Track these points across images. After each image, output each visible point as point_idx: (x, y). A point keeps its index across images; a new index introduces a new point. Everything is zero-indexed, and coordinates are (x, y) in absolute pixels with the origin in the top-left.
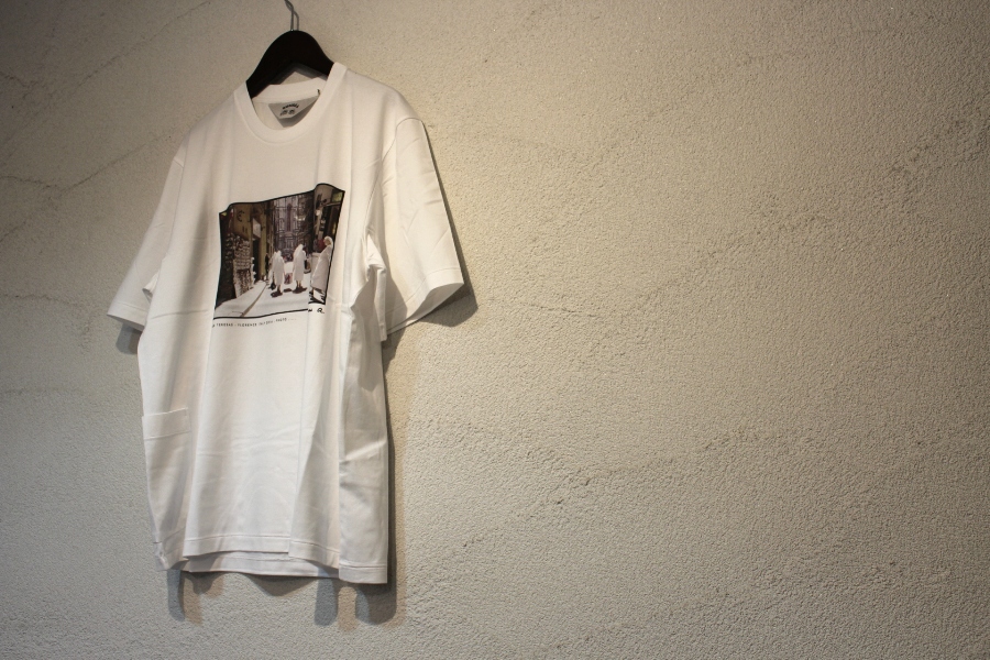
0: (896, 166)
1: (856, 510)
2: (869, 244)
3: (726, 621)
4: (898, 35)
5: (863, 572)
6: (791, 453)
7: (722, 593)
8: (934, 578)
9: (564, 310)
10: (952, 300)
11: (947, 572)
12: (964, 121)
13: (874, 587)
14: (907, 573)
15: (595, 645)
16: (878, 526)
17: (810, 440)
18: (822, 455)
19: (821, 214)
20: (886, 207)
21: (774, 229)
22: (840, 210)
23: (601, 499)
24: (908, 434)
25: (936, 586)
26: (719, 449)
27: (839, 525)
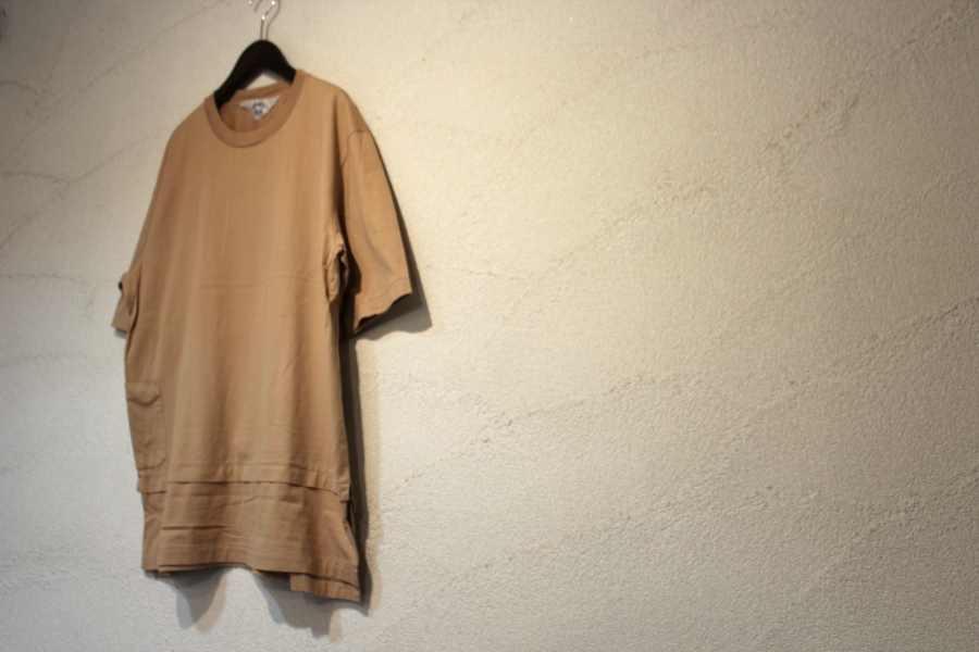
0: (773, 143)
1: (738, 442)
2: (749, 210)
3: (629, 541)
4: (773, 30)
5: (744, 496)
6: (683, 393)
7: (625, 517)
8: (804, 500)
9: (490, 274)
10: (821, 257)
11: (815, 494)
12: (829, 102)
13: (754, 508)
14: (781, 495)
15: (517, 564)
16: (757, 455)
17: (700, 382)
18: (710, 395)
19: (708, 185)
20: (763, 178)
21: (669, 199)
22: (725, 182)
23: (522, 438)
24: (783, 376)
25: (806, 506)
26: (622, 392)
27: (724, 456)
